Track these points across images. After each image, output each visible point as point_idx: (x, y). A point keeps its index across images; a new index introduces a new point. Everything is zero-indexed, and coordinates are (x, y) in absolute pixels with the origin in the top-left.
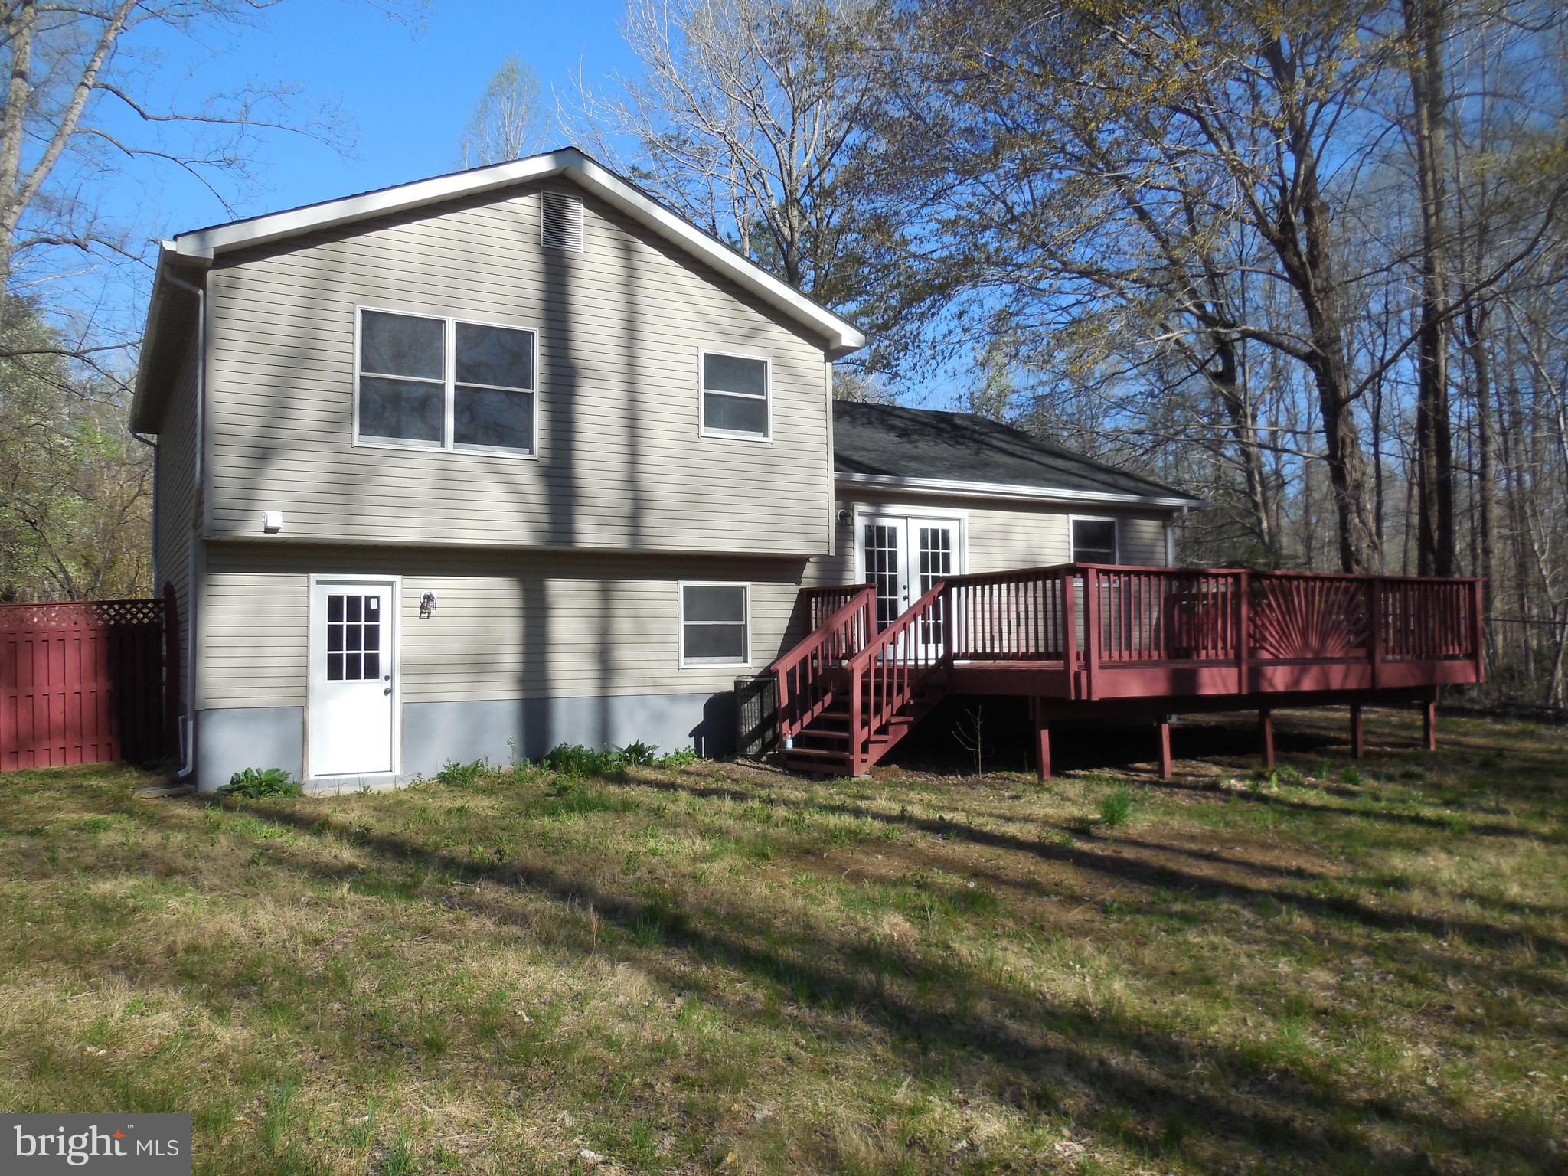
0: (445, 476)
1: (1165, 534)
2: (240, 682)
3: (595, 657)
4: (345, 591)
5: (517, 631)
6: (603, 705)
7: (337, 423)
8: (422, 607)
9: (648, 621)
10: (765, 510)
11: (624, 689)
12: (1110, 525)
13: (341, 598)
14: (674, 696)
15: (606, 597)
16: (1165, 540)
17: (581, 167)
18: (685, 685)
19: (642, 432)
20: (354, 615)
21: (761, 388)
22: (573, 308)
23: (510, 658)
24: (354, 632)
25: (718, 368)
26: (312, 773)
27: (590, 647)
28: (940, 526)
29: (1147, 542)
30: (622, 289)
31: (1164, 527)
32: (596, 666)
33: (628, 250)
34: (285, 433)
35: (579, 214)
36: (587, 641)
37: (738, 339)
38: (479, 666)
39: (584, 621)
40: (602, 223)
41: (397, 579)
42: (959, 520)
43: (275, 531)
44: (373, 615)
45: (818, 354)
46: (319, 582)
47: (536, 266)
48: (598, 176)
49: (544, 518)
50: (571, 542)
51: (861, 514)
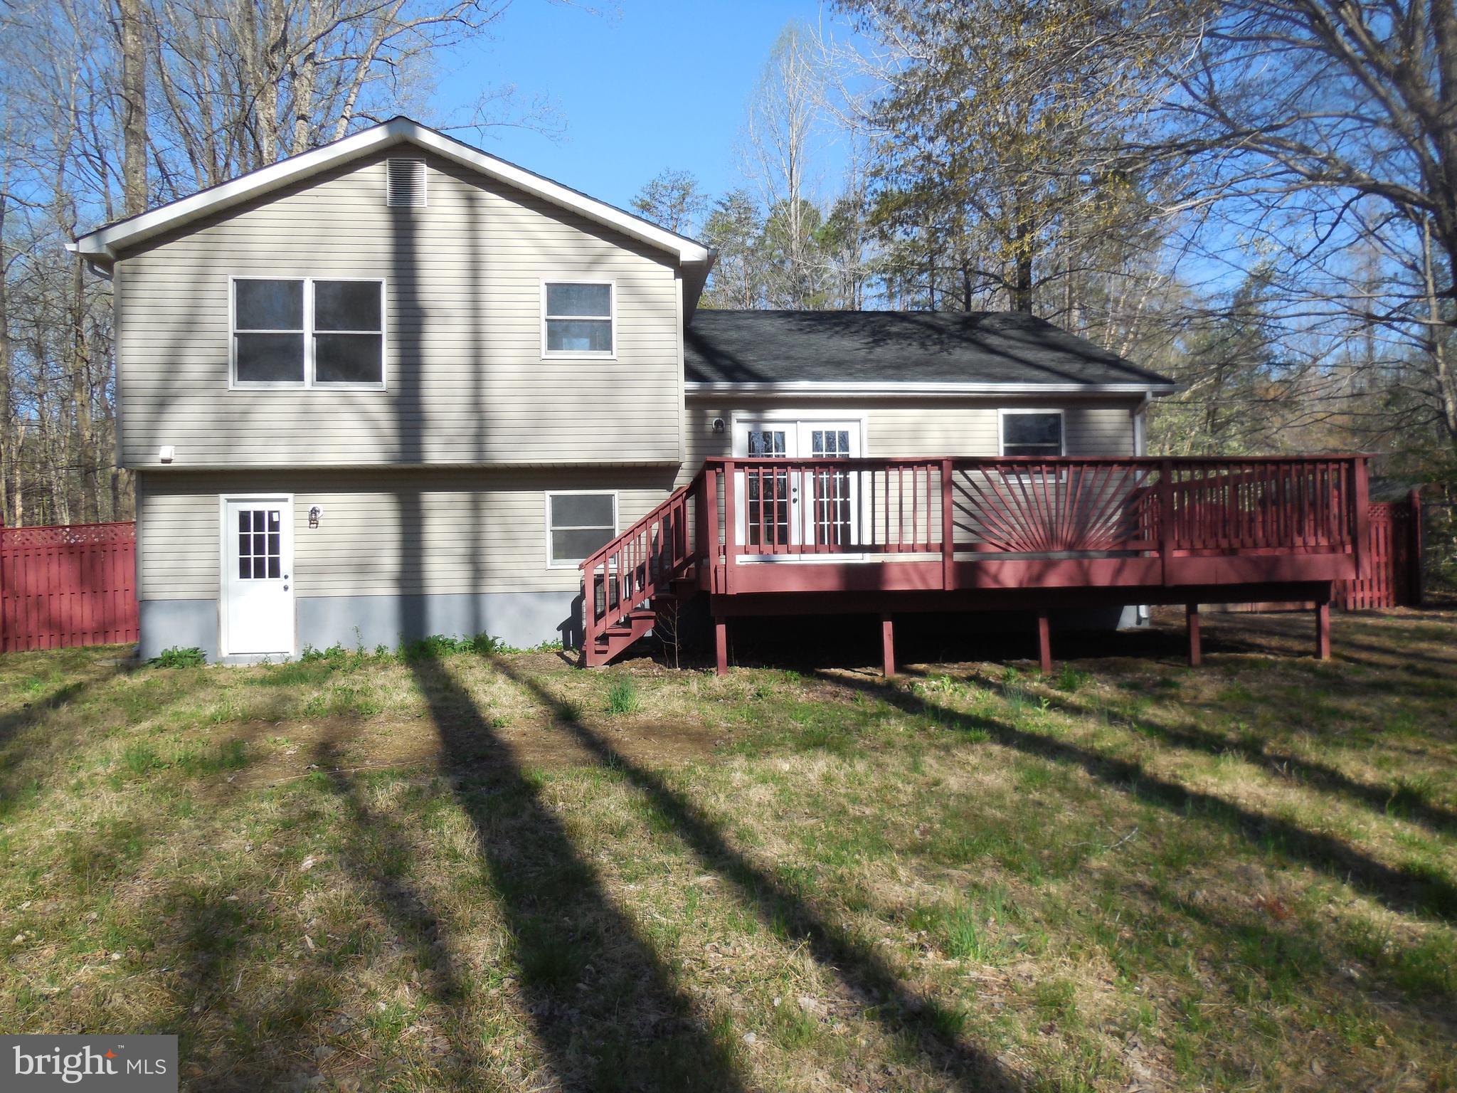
0: (307, 410)
1: (1133, 424)
2: (170, 580)
3: (467, 559)
4: (251, 507)
5: (396, 537)
6: (475, 599)
7: (218, 373)
8: (311, 520)
9: (516, 528)
10: (611, 423)
11: (493, 588)
12: (1057, 416)
13: (249, 513)
14: (542, 594)
15: (476, 508)
16: (1134, 430)
17: (413, 132)
18: (553, 584)
19: (486, 360)
20: (259, 526)
21: (607, 310)
22: (420, 257)
23: (389, 561)
24: (259, 540)
25: (560, 295)
26: (225, 650)
27: (462, 551)
28: (837, 428)
29: (1110, 433)
30: (466, 234)
31: (1132, 416)
32: (469, 567)
33: (471, 201)
34: (178, 384)
35: (424, 174)
36: (461, 547)
37: (583, 267)
38: (363, 568)
39: (456, 529)
40: (447, 178)
41: (290, 496)
42: (859, 421)
43: (169, 461)
44: (274, 526)
45: (669, 272)
46: (229, 500)
47: (386, 225)
48: (427, 138)
49: (395, 440)
50: (420, 460)
51: (739, 421)
